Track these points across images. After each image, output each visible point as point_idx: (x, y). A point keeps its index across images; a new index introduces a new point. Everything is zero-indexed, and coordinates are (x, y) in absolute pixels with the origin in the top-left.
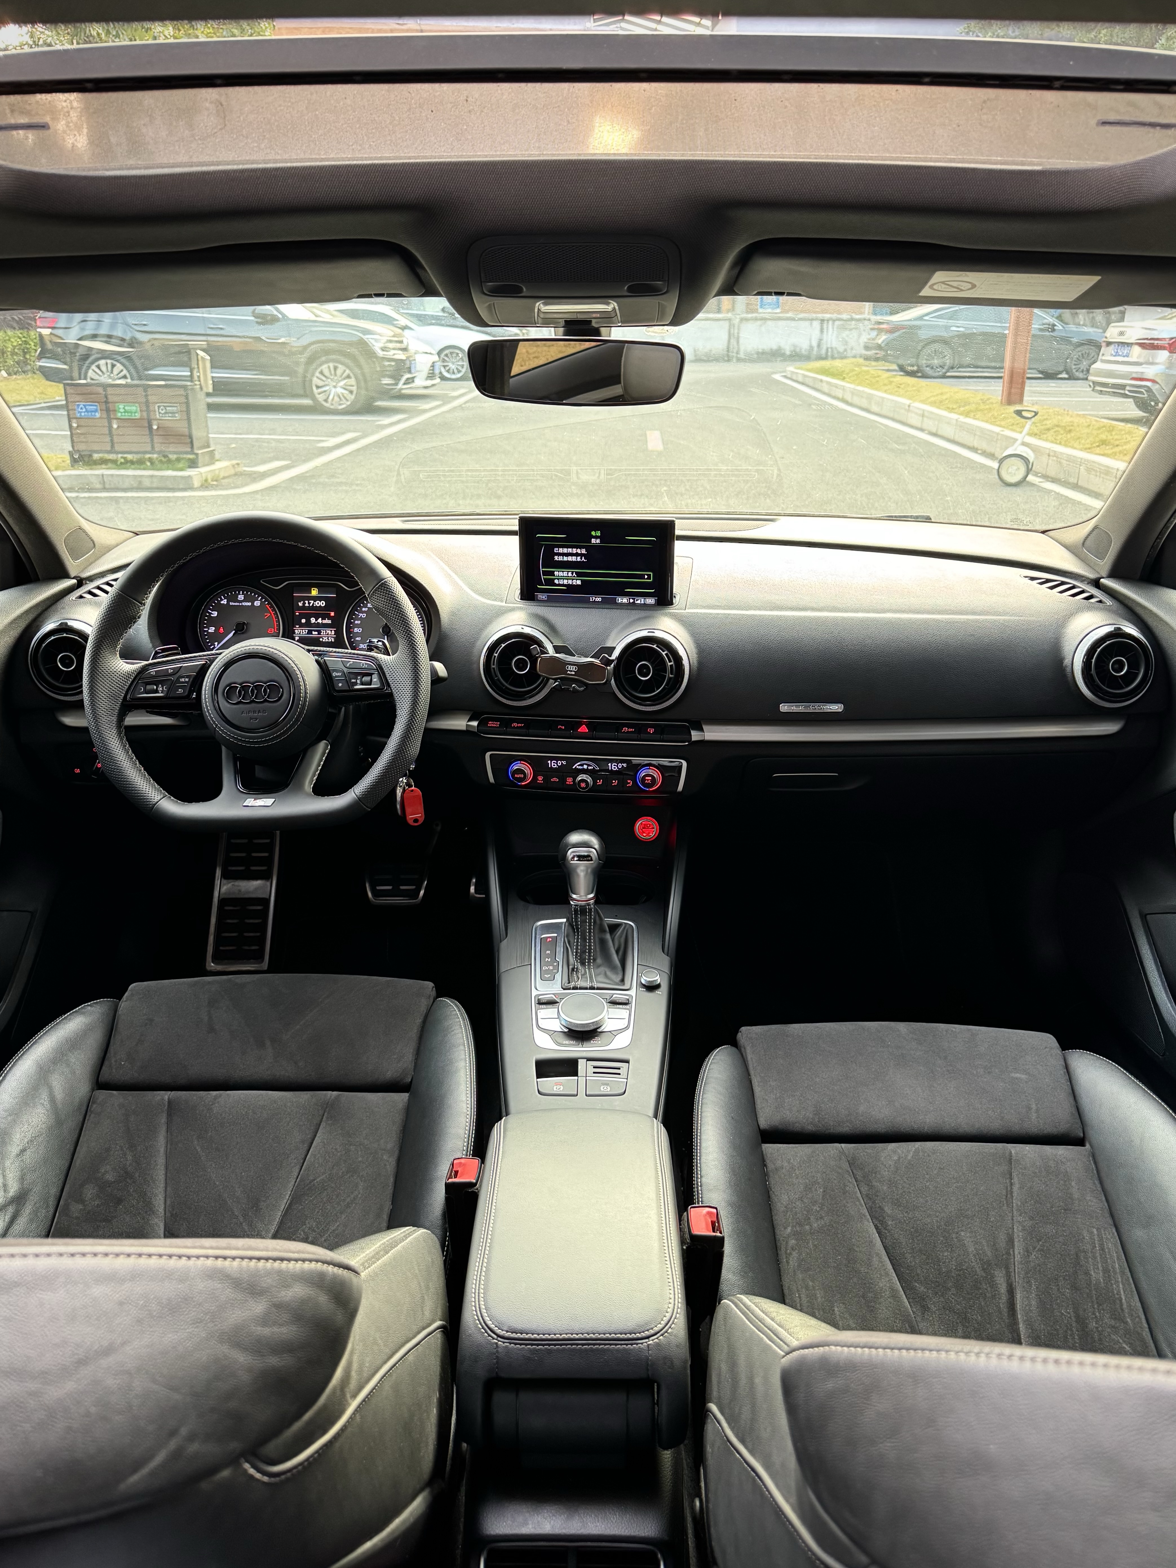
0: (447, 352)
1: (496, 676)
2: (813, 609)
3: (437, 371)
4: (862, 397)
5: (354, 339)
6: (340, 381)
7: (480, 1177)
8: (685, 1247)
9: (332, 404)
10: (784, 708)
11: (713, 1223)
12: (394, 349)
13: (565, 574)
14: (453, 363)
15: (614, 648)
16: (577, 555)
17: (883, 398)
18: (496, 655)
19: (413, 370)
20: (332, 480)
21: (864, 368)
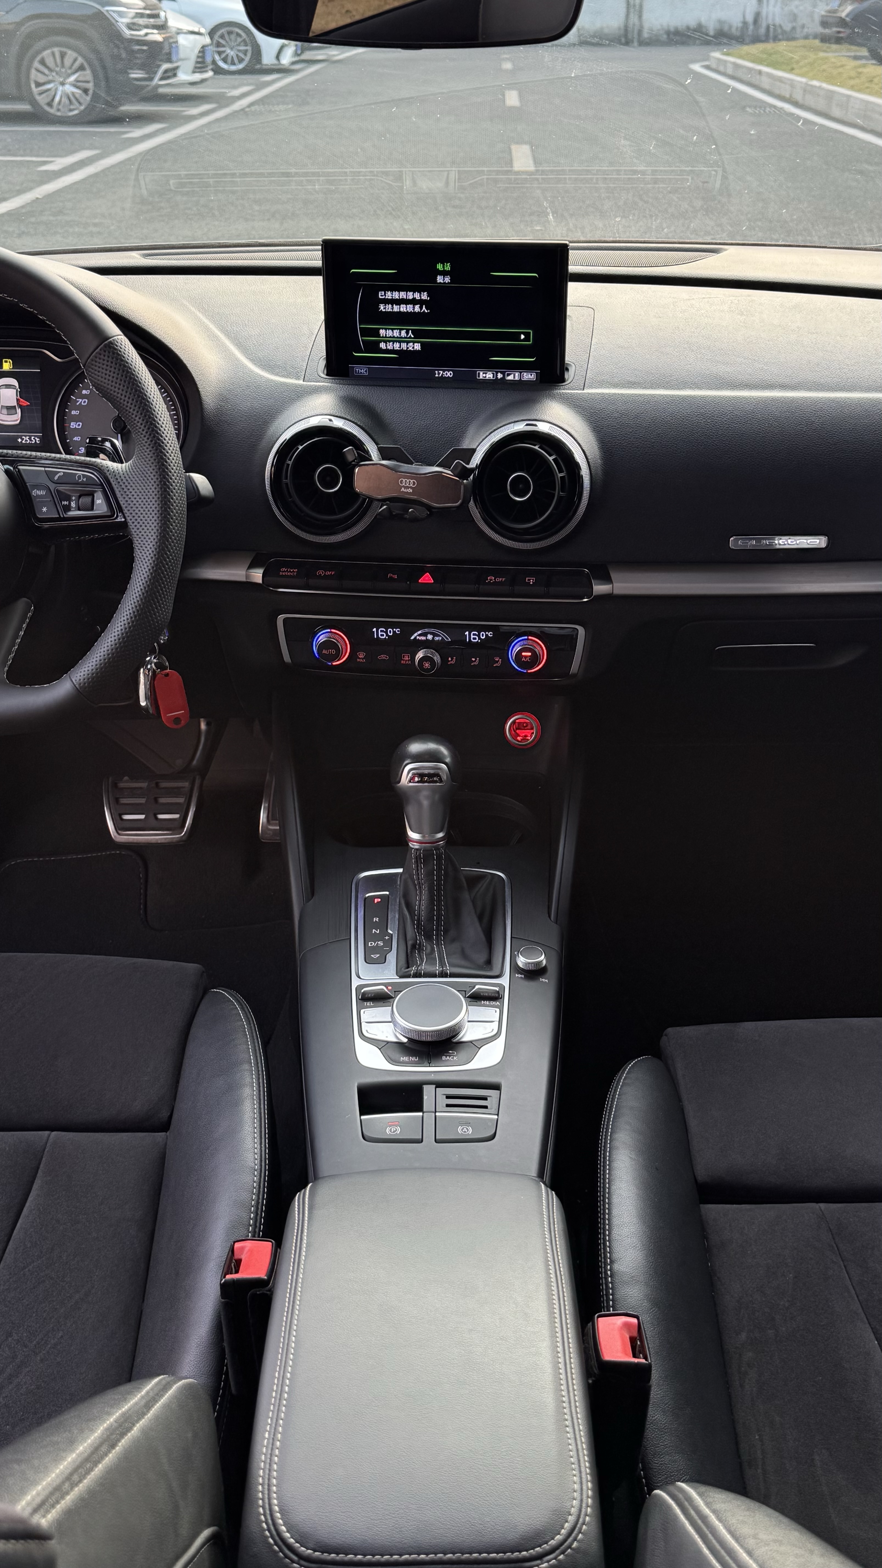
0: (223, 31)
1: (291, 497)
2: (784, 387)
3: (209, 59)
4: (818, 95)
5: (90, 12)
6: (69, 76)
7: (273, 1270)
8: (590, 1381)
9: (58, 110)
10: (735, 543)
11: (633, 1340)
12: (147, 27)
13: (396, 333)
14: (232, 49)
15: (473, 451)
16: (414, 302)
17: (849, 97)
18: (290, 463)
19: (174, 58)
20: (59, 218)
21: (822, 54)
